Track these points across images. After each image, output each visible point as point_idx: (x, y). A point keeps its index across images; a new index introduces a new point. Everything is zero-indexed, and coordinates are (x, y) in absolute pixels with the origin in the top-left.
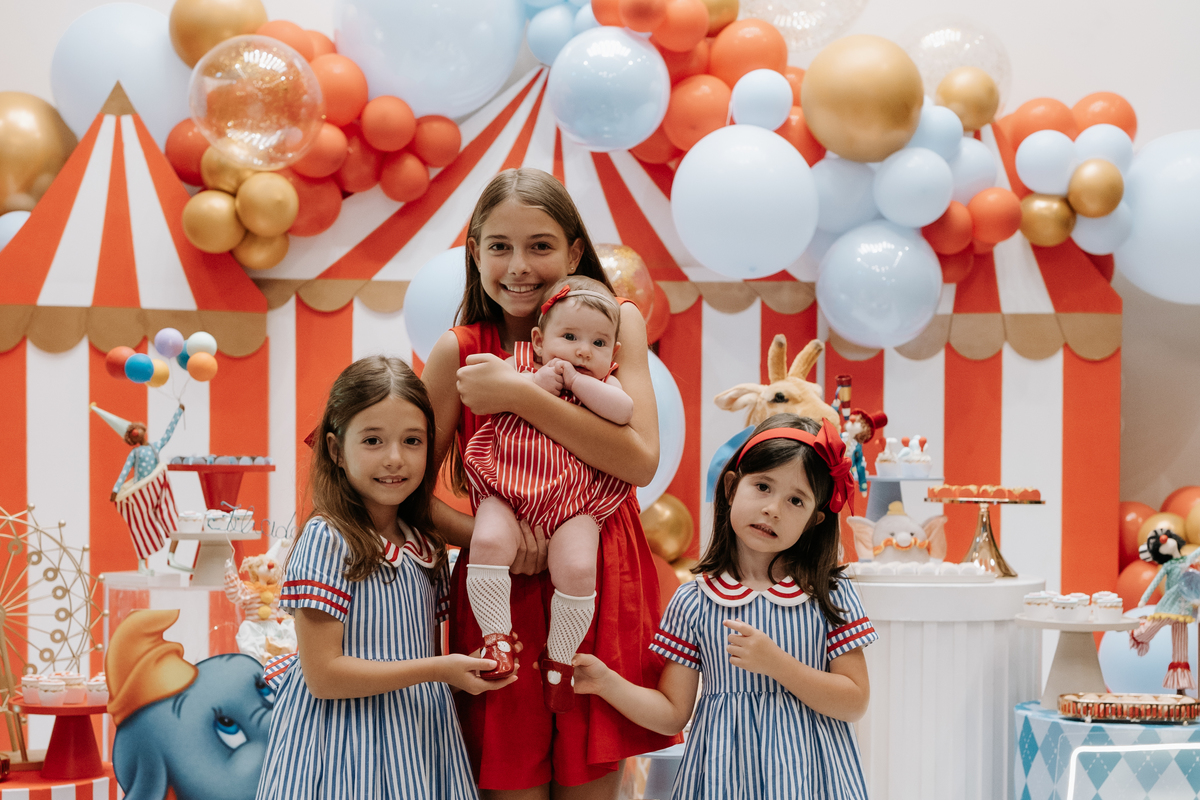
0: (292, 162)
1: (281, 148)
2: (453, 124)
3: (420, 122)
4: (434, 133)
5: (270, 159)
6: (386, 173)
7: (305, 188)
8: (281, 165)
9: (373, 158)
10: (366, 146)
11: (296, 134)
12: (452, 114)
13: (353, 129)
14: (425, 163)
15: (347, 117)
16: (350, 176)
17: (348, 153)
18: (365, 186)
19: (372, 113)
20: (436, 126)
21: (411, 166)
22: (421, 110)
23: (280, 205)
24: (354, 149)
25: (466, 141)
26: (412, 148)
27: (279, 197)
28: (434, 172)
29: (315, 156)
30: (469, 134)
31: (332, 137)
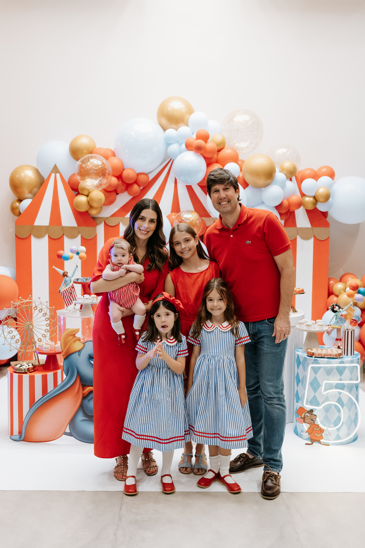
0: (104, 188)
1: (100, 185)
2: (146, 175)
3: (138, 175)
4: (142, 178)
5: (97, 187)
6: (129, 189)
7: (106, 193)
8: (100, 189)
9: (125, 185)
10: (123, 182)
11: (105, 181)
12: (146, 172)
13: (119, 177)
14: (139, 186)
15: (118, 174)
16: (119, 190)
17: (119, 184)
18: (122, 192)
19: (125, 173)
20: (142, 176)
21: (136, 187)
22: (138, 171)
23: (100, 200)
24: (120, 182)
25: (150, 179)
26: (136, 182)
27: (100, 198)
28: (141, 188)
29: (110, 186)
30: (151, 177)
31: (114, 180)
